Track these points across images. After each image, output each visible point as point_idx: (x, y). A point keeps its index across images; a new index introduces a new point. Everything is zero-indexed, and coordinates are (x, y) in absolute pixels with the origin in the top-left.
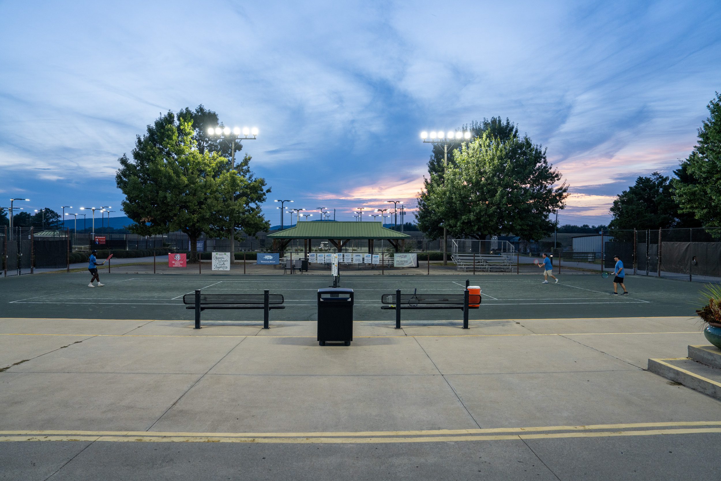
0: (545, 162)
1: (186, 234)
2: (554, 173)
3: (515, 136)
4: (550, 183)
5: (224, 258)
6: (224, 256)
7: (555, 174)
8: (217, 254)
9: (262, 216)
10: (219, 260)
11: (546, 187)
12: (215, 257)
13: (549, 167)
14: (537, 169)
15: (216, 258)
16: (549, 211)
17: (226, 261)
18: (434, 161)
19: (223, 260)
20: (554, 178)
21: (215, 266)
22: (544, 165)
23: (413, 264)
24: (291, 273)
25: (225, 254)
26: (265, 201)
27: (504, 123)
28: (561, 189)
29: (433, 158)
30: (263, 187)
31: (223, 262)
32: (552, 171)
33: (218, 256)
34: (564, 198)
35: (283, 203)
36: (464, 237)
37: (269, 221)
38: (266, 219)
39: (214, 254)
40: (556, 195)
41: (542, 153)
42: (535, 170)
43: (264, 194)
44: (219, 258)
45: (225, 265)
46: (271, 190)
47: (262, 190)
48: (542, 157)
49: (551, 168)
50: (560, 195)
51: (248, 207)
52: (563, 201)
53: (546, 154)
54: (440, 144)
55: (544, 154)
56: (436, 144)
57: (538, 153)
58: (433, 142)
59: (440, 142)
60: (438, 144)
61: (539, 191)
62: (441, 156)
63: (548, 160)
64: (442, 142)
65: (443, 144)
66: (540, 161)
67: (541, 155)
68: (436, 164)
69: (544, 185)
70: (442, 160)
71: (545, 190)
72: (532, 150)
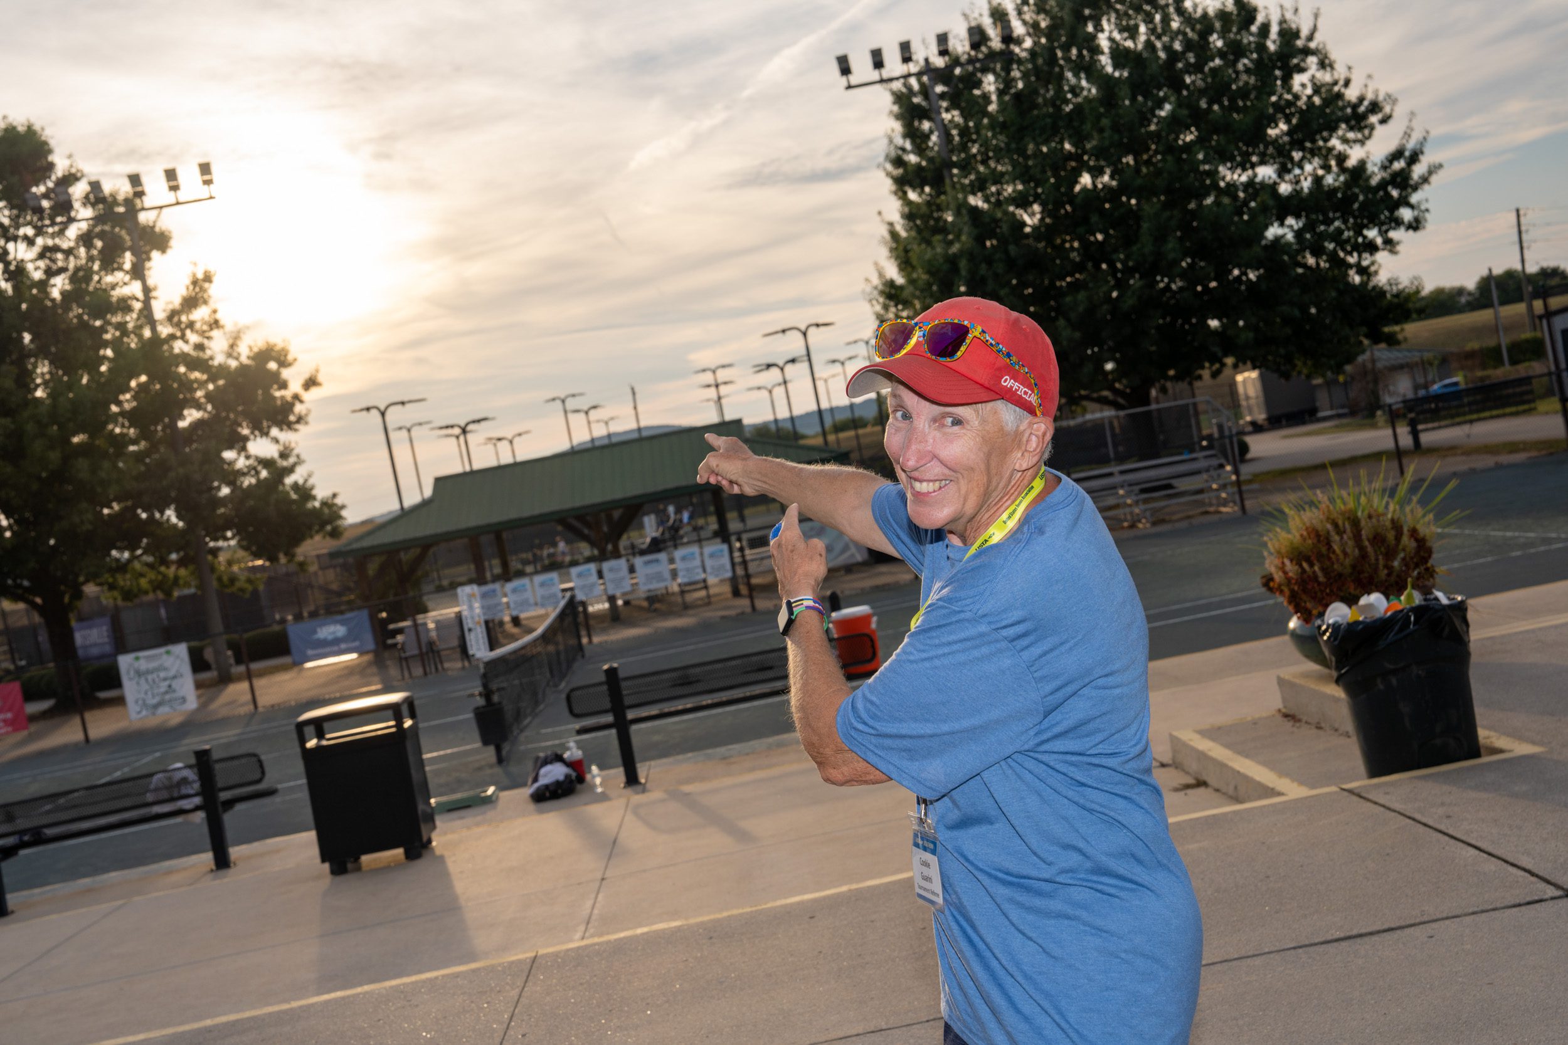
0: (1324, 64)
1: (21, 606)
2: (1361, 99)
4: (1355, 141)
5: (166, 669)
6: (167, 661)
7: (1366, 103)
8: (137, 658)
9: (306, 481)
10: (150, 677)
11: (1342, 158)
12: (132, 673)
13: (1341, 82)
15: (139, 674)
16: (1372, 248)
17: (174, 677)
18: (903, 150)
19: (162, 675)
20: (1364, 116)
21: (140, 702)
22: (1321, 77)
23: (853, 556)
24: (425, 674)
25: (168, 652)
26: (307, 423)
28: (1397, 155)
29: (899, 141)
30: (285, 373)
31: (167, 683)
32: (1351, 94)
33: (143, 665)
34: (1415, 188)
35: (383, 414)
37: (334, 496)
38: (321, 493)
39: (125, 662)
40: (1383, 185)
41: (1305, 32)
43: (297, 397)
44: (149, 672)
45: (174, 691)
46: (320, 378)
47: (284, 385)
48: (1306, 52)
49: (1347, 83)
50: (1402, 180)
51: (248, 457)
52: (1414, 198)
53: (1319, 37)
54: (913, 82)
55: (1310, 38)
56: (897, 85)
57: (1289, 35)
58: (882, 81)
59: (909, 75)
60: (905, 85)
61: (1318, 180)
62: (926, 125)
63: (1334, 55)
64: (919, 75)
65: (925, 78)
66: (1302, 64)
67: (1300, 43)
68: (913, 159)
69: (1335, 152)
70: (934, 138)
71: (1343, 169)
72: (1265, 29)
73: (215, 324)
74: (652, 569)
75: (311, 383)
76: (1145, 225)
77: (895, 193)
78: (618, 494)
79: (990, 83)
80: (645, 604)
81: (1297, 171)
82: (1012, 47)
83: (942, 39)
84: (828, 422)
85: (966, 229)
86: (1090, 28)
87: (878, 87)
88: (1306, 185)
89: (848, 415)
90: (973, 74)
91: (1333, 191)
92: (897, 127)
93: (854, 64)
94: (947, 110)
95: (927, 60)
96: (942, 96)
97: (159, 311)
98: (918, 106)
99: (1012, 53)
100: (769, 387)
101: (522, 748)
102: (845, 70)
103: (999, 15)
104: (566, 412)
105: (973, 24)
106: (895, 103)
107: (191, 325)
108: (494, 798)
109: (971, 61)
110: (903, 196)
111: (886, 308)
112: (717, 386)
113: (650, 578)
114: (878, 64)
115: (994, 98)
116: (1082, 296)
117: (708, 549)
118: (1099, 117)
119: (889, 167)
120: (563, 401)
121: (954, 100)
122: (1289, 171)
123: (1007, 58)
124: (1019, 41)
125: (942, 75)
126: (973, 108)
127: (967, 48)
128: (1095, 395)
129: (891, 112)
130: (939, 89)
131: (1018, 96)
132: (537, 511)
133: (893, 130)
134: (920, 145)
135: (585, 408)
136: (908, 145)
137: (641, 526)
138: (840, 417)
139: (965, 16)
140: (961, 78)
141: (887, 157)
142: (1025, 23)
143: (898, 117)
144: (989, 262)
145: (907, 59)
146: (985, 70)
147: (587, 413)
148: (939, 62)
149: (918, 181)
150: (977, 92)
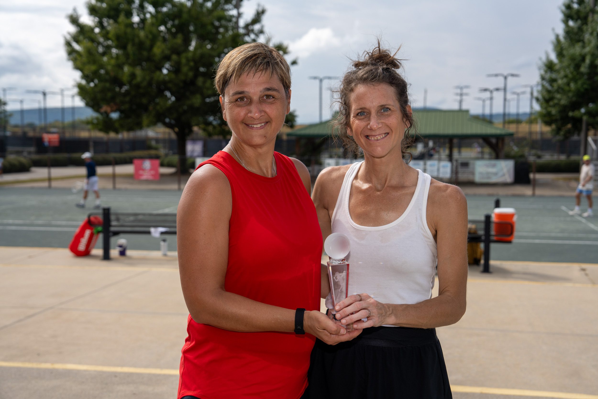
35: (321, 81)
39: (199, 160)
46: (298, 62)
73: (261, 32)
75: (294, 63)
84: (507, 118)
89: (515, 118)
97: (242, 23)
100: (484, 99)
107: (252, 31)
110: (565, 22)
111: (546, 72)
112: (461, 95)
117: (443, 163)
137: (416, 147)
138: (512, 118)
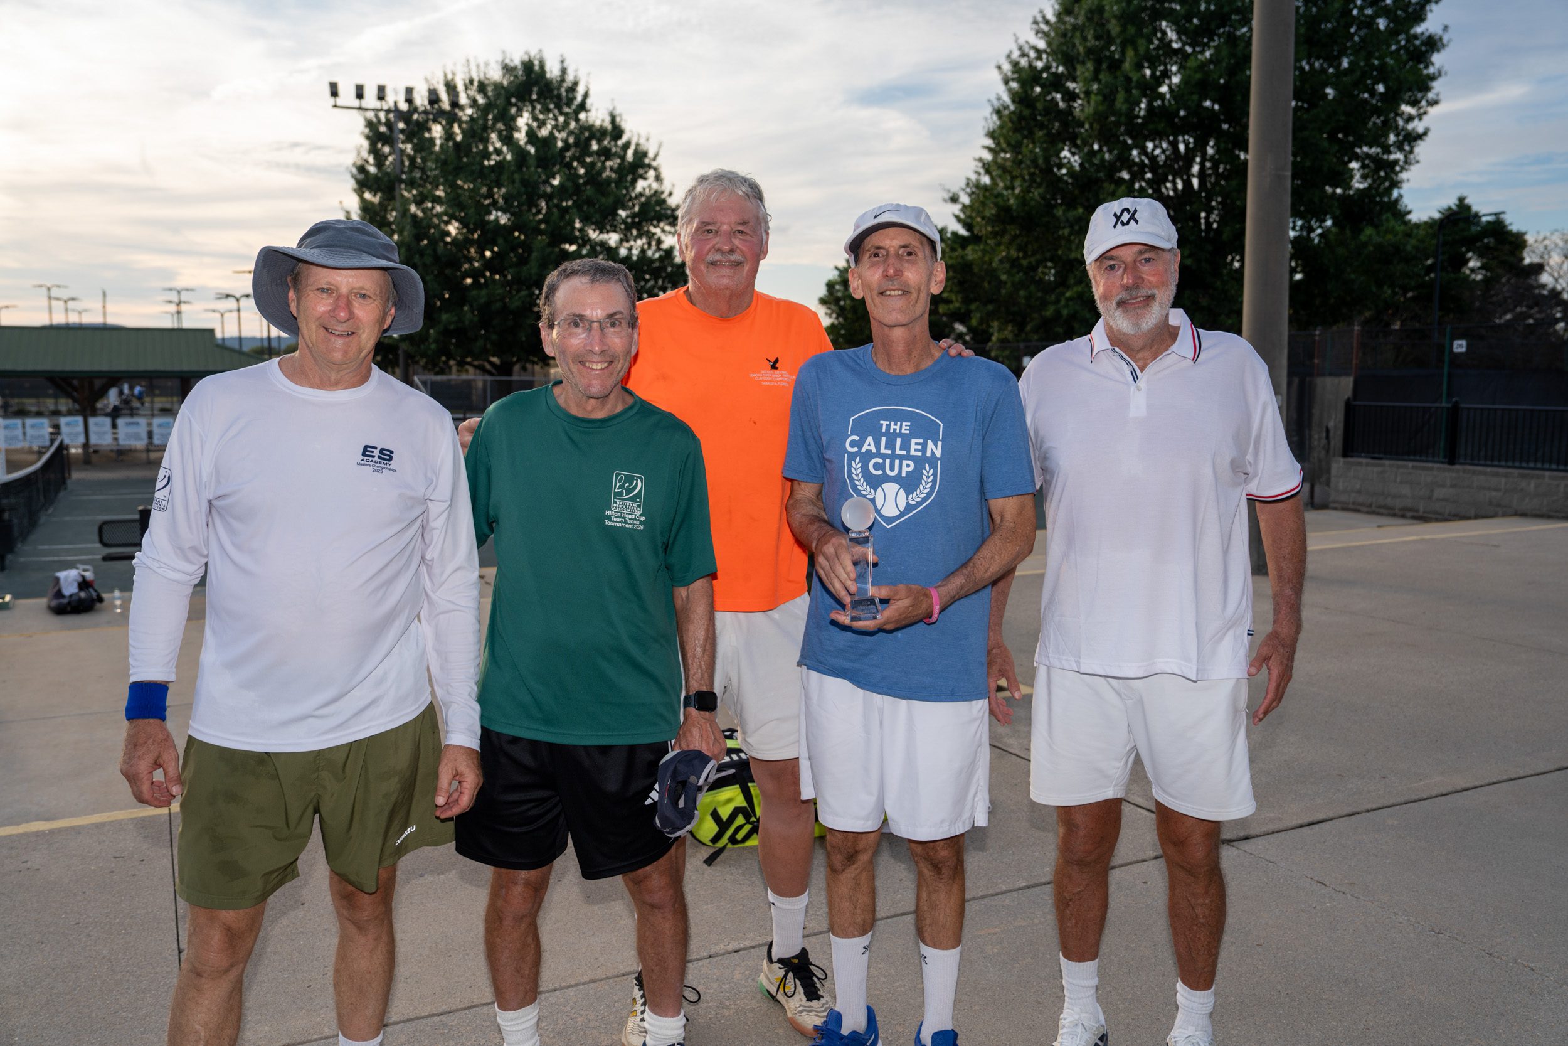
0: (658, 178)
3: (582, 107)
4: (670, 233)
11: (659, 242)
13: (667, 193)
14: (636, 197)
18: (367, 162)
22: (655, 186)
27: (553, 71)
29: (365, 155)
32: (671, 202)
36: (454, 369)
41: (651, 155)
42: (631, 199)
48: (649, 166)
49: (670, 194)
53: (659, 159)
54: (382, 115)
55: (654, 159)
56: (371, 115)
57: (641, 155)
58: (360, 108)
59: (381, 110)
60: (377, 116)
61: (643, 251)
62: (387, 149)
63: (664, 174)
64: (388, 111)
65: (391, 116)
66: (645, 176)
67: (647, 161)
68: (372, 169)
69: (656, 237)
70: (391, 158)
71: (659, 249)
72: (627, 145)
74: (132, 430)
76: (534, 255)
77: (355, 191)
78: (105, 367)
79: (437, 131)
80: (113, 455)
81: (632, 243)
82: (457, 110)
83: (409, 91)
85: (408, 227)
86: (513, 110)
87: (355, 112)
88: (635, 252)
90: (427, 121)
91: (651, 261)
92: (366, 144)
93: (341, 90)
94: (403, 142)
95: (395, 103)
96: (402, 131)
98: (383, 134)
99: (456, 114)
100: (222, 311)
101: (22, 560)
102: (334, 93)
103: (451, 87)
104: (50, 298)
105: (432, 88)
106: (366, 127)
108: (11, 605)
109: (425, 112)
110: (361, 195)
112: (179, 304)
113: (129, 436)
114: (360, 95)
115: (438, 142)
116: (484, 292)
118: (513, 173)
119: (354, 171)
120: (49, 289)
121: (410, 136)
122: (628, 241)
123: (451, 118)
124: (462, 108)
125: (405, 117)
126: (424, 146)
127: (426, 102)
128: (476, 363)
129: (362, 133)
130: (401, 125)
131: (457, 145)
132: (30, 367)
133: (361, 146)
134: (380, 159)
135: (65, 298)
136: (371, 160)
139: (427, 80)
140: (417, 122)
141: (354, 164)
142: (468, 96)
143: (368, 137)
144: (422, 255)
145: (381, 97)
146: (435, 121)
147: (66, 302)
148: (404, 106)
149: (375, 186)
150: (427, 135)
